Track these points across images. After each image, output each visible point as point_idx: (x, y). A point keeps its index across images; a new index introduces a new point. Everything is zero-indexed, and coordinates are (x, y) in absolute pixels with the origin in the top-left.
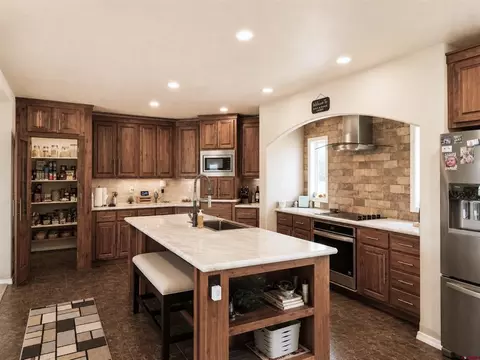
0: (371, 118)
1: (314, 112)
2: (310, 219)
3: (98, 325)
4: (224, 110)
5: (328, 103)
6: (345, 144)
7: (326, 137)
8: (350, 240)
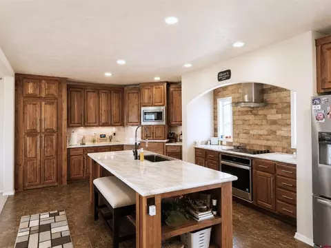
0: (262, 84)
1: (220, 80)
2: (219, 153)
3: (67, 228)
4: (157, 79)
5: (230, 74)
6: (244, 102)
7: (231, 97)
8: (247, 168)
